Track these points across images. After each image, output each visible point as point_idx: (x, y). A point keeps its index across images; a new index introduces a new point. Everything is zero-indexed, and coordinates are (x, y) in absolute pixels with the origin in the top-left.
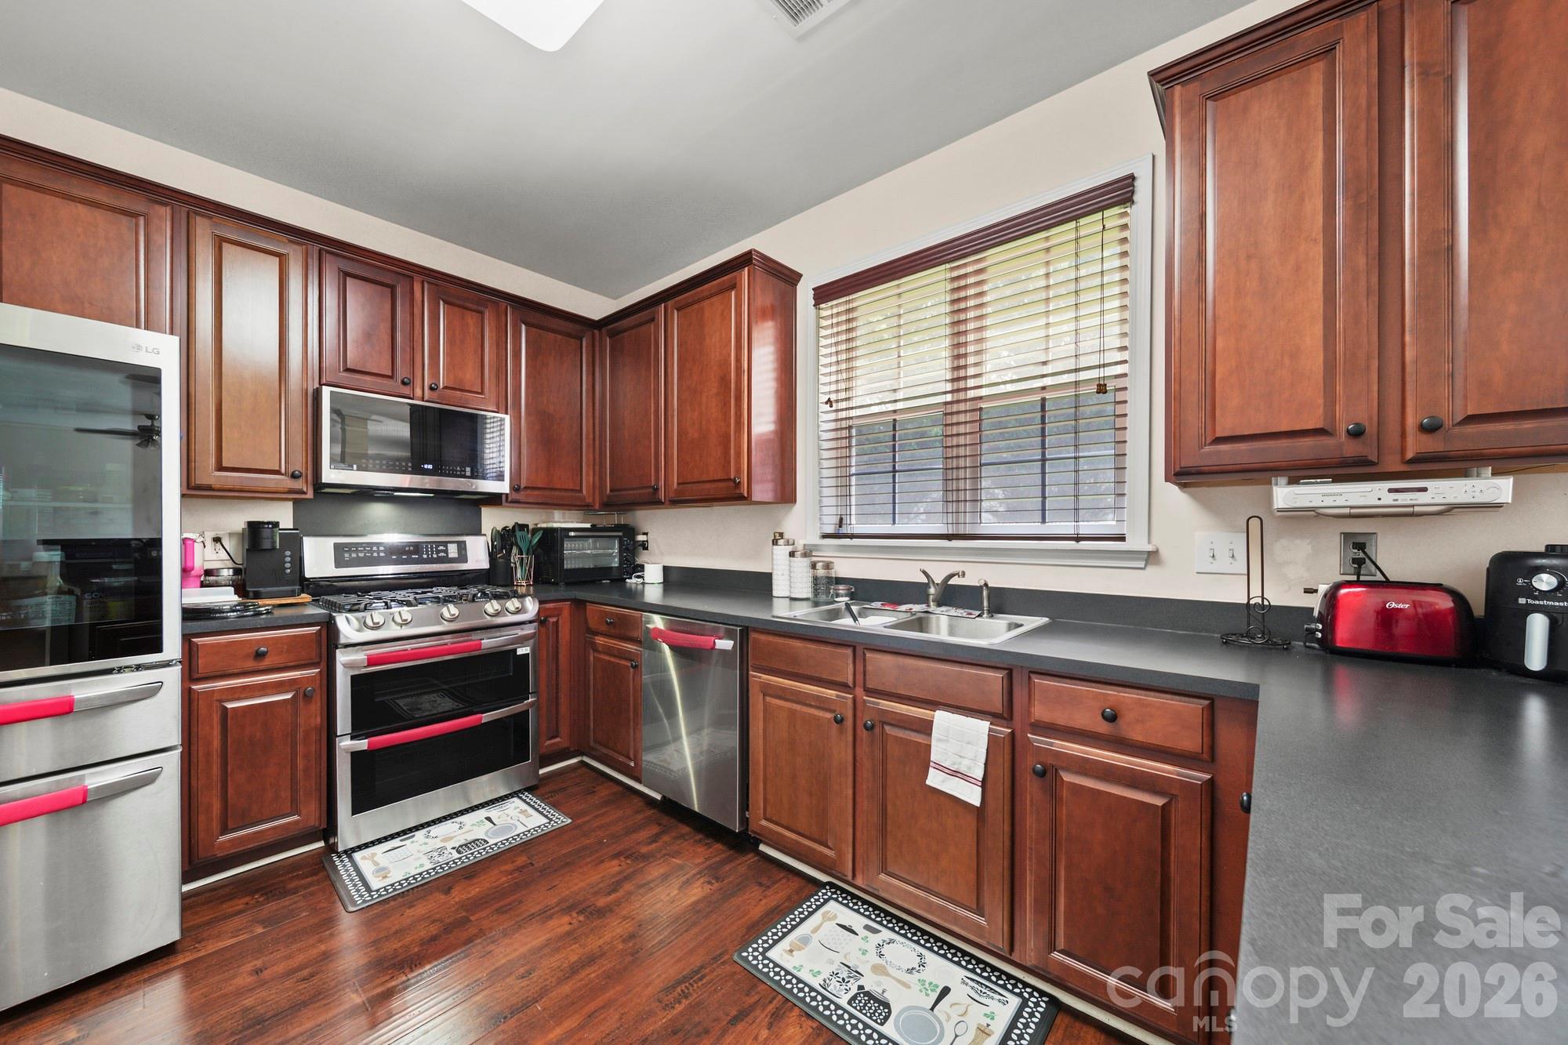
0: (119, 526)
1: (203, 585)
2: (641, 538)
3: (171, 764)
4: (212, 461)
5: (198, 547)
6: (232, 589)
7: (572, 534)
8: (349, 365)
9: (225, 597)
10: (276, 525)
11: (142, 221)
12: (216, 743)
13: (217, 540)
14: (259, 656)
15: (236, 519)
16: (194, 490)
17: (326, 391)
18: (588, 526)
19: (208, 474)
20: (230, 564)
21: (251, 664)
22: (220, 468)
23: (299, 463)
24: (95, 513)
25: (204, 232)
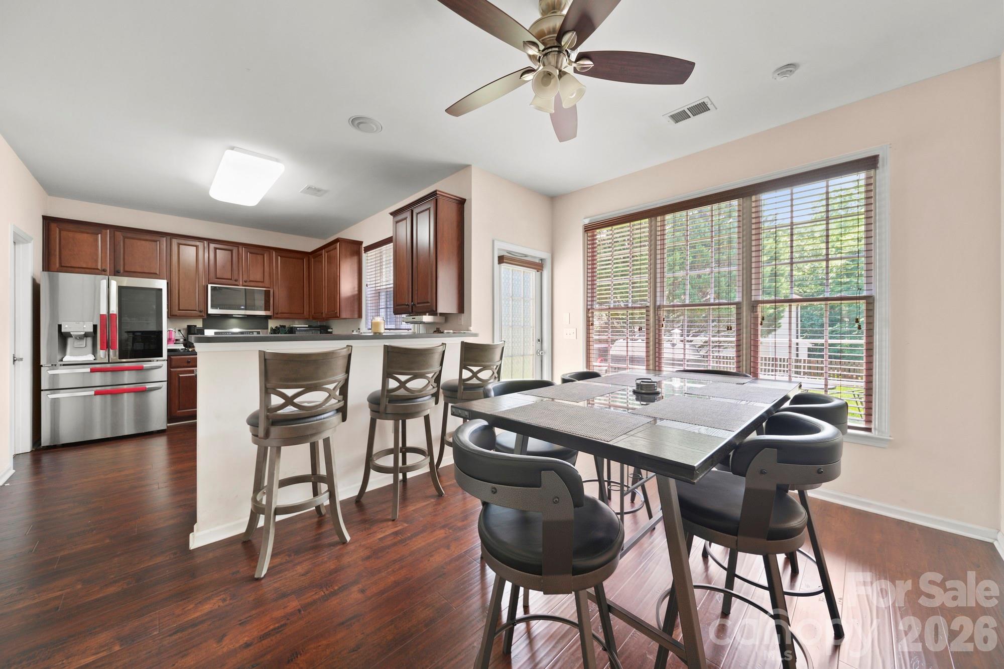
0: (152, 328)
1: (175, 344)
2: (329, 330)
3: (165, 384)
4: (177, 308)
5: (173, 333)
6: (183, 345)
7: (298, 329)
8: (218, 277)
9: (181, 347)
10: (195, 326)
11: (158, 242)
12: (177, 385)
13: (179, 331)
14: (188, 362)
15: (184, 325)
16: (171, 316)
17: (210, 286)
18: (307, 326)
19: (176, 311)
20: (183, 338)
21: (186, 364)
22: (179, 310)
23: (202, 308)
24: (148, 324)
25: (175, 242)
